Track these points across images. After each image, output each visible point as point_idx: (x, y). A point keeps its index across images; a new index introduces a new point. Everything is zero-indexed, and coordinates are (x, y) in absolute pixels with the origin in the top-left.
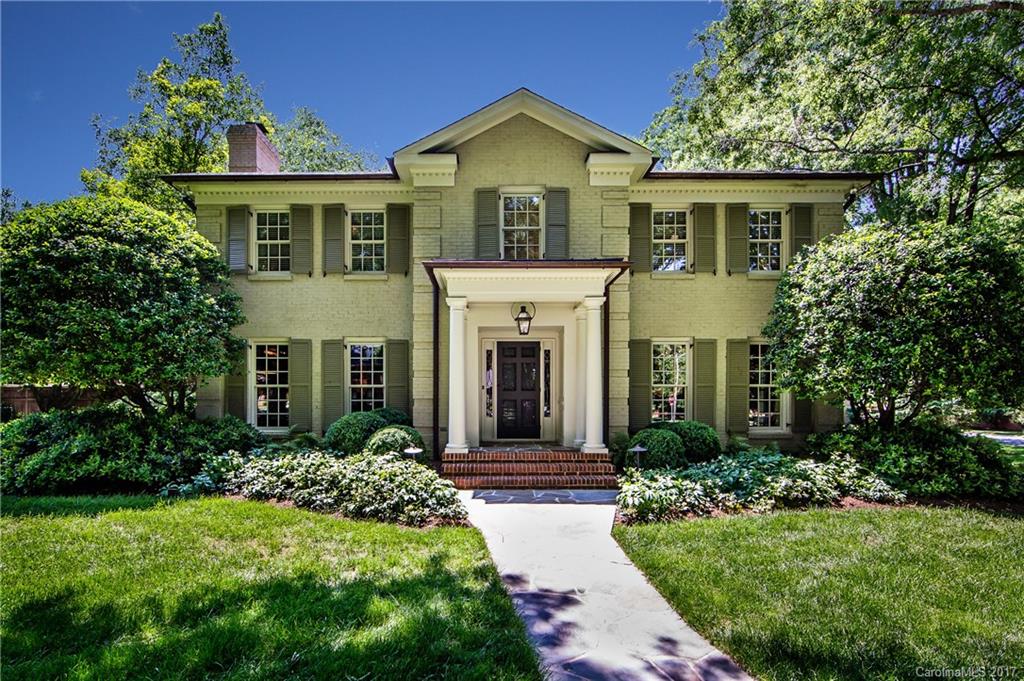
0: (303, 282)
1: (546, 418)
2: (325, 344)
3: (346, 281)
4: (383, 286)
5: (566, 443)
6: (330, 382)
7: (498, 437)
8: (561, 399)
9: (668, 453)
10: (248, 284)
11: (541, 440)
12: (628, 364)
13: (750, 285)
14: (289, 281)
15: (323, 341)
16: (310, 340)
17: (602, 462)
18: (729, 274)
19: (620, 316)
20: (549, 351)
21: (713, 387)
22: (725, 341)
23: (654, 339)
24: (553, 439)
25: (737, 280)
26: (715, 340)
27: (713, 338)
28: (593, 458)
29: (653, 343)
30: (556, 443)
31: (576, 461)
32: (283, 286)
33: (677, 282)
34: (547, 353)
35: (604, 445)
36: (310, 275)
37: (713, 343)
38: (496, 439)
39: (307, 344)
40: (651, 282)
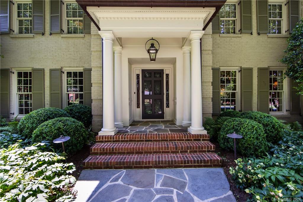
0: (39, 39)
1: (167, 109)
2: (51, 71)
3: (62, 37)
4: (81, 40)
5: (178, 123)
6: (54, 91)
7: (142, 119)
8: (175, 98)
9: (257, 138)
10: (11, 39)
11: (165, 119)
12: (212, 79)
13: (269, 40)
14: (32, 37)
15: (50, 69)
16: (44, 69)
17: (203, 140)
18: (259, 34)
19: (207, 52)
20: (168, 74)
21: (251, 92)
22: (257, 69)
23: (221, 68)
24: (171, 119)
25: (263, 38)
26: (252, 68)
27: (251, 67)
28: (197, 138)
29: (221, 70)
30: (172, 122)
31: (186, 140)
32: (29, 41)
33: (232, 38)
34: (167, 75)
35: (203, 128)
36: (43, 34)
37: (250, 70)
38: (141, 120)
39: (41, 71)
40: (220, 38)
